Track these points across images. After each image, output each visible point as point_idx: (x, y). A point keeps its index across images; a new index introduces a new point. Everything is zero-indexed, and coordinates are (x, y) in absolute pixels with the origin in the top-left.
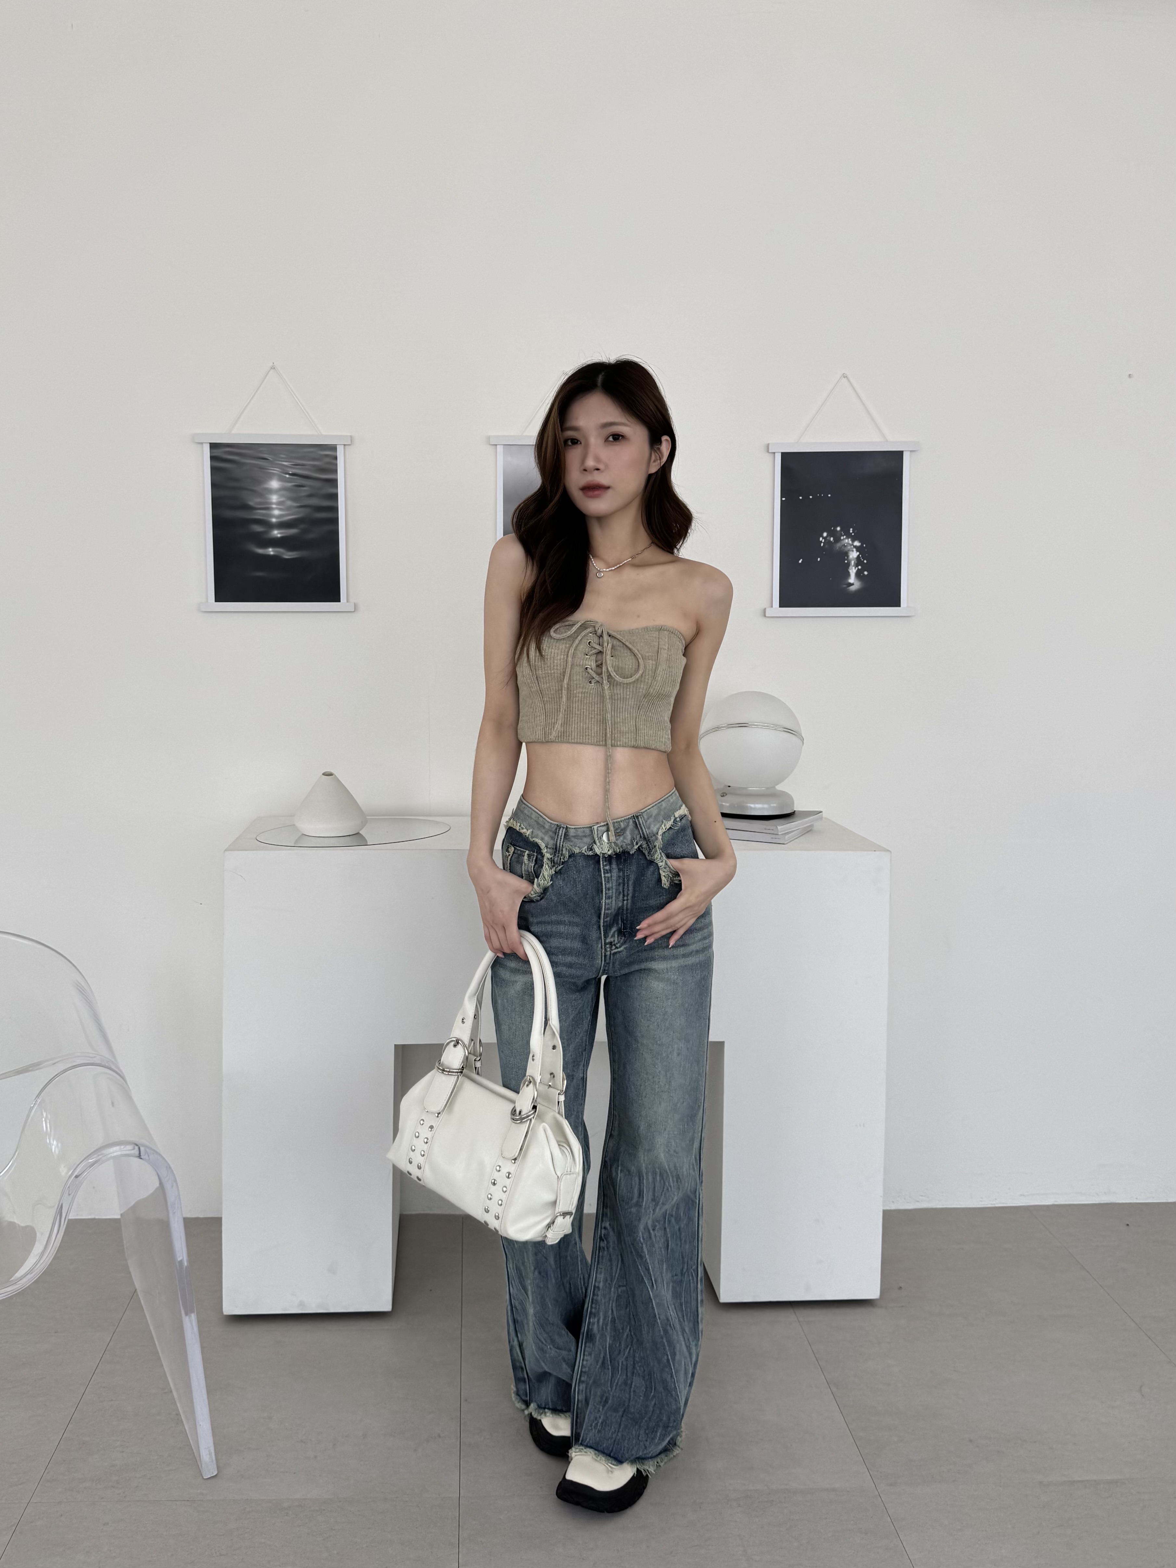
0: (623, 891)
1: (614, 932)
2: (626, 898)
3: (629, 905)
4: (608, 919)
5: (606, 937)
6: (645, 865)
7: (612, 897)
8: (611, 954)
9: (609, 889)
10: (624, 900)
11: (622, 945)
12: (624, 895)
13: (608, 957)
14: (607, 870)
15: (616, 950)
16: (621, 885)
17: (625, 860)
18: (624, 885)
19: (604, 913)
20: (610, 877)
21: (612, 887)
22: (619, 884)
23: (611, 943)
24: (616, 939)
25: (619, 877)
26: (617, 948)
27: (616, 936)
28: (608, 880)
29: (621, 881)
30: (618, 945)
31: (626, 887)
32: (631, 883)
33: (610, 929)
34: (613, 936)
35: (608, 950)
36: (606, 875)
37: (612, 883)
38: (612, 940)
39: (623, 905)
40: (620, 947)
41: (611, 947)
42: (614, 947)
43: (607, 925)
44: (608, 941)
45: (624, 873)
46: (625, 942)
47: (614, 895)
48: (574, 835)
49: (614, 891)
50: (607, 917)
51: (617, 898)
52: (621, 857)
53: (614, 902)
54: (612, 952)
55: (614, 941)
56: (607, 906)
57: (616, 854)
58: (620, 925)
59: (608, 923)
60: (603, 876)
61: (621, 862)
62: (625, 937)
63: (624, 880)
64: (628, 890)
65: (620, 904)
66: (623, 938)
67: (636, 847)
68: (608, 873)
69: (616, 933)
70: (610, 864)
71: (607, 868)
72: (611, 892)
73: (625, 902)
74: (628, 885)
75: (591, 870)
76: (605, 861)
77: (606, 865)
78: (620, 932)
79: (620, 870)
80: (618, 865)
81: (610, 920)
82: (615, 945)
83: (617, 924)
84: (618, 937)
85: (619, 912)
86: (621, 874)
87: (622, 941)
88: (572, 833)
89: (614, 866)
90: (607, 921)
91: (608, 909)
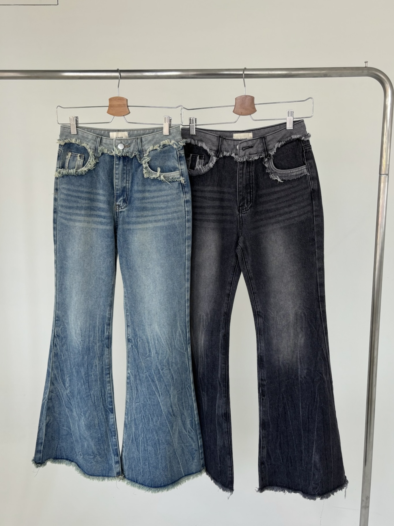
1: (121, 200)
2: (127, 182)
3: (129, 187)
4: (118, 192)
5: (116, 202)
6: (138, 166)
7: (119, 179)
8: (119, 212)
9: (117, 174)
10: (127, 183)
11: (125, 207)
12: (127, 180)
13: (118, 214)
14: (117, 164)
15: (121, 210)
16: (125, 174)
17: (128, 161)
18: (127, 175)
19: (115, 188)
20: (118, 168)
21: (119, 174)
22: (124, 173)
23: (119, 205)
24: (122, 204)
26: (122, 209)
27: (122, 202)
28: (117, 169)
29: (125, 172)
30: (122, 207)
31: (128, 176)
33: (120, 198)
34: (120, 202)
35: (118, 209)
36: (116, 166)
37: (119, 171)
38: (119, 204)
39: (126, 186)
40: (124, 208)
41: (119, 208)
42: (120, 208)
43: (118, 196)
44: (117, 203)
45: (127, 168)
46: (126, 206)
47: (120, 178)
49: (120, 176)
50: (117, 191)
52: (125, 159)
53: (120, 183)
54: (120, 210)
55: (121, 204)
56: (116, 183)
57: (122, 156)
58: (125, 197)
59: (119, 194)
60: (114, 166)
61: (126, 162)
62: (127, 203)
64: (129, 177)
65: (125, 185)
66: (126, 204)
67: (133, 155)
68: (117, 165)
69: (122, 201)
70: (119, 160)
71: (117, 162)
72: (118, 175)
73: (127, 184)
74: (129, 175)
76: (117, 159)
77: (117, 161)
78: (124, 201)
79: (124, 165)
80: (123, 162)
81: (120, 193)
82: (121, 207)
83: (124, 196)
84: (123, 203)
85: (124, 190)
86: (125, 168)
87: (125, 205)
89: (121, 162)
90: (118, 193)
91: (117, 186)
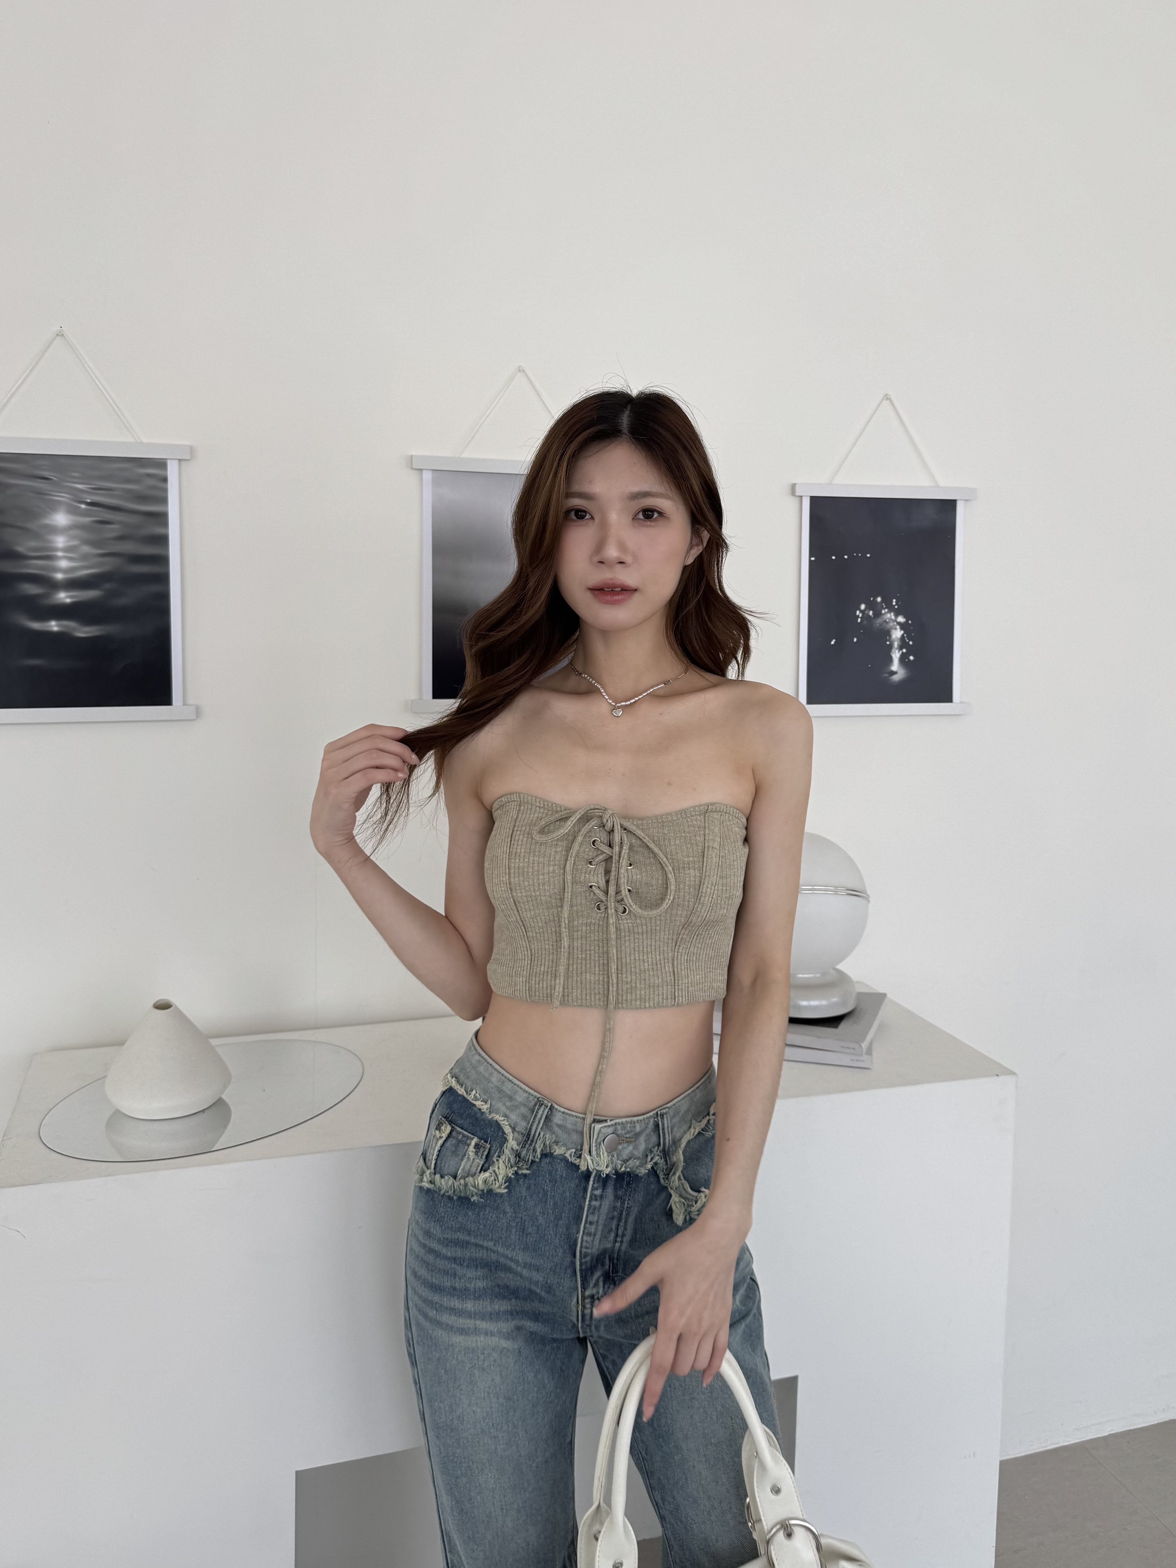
0: (617, 1229)
25: (615, 1208)
32: (631, 1219)
48: (559, 1122)
51: (604, 1237)
63: (621, 1214)
75: (573, 1185)
88: (557, 1119)
